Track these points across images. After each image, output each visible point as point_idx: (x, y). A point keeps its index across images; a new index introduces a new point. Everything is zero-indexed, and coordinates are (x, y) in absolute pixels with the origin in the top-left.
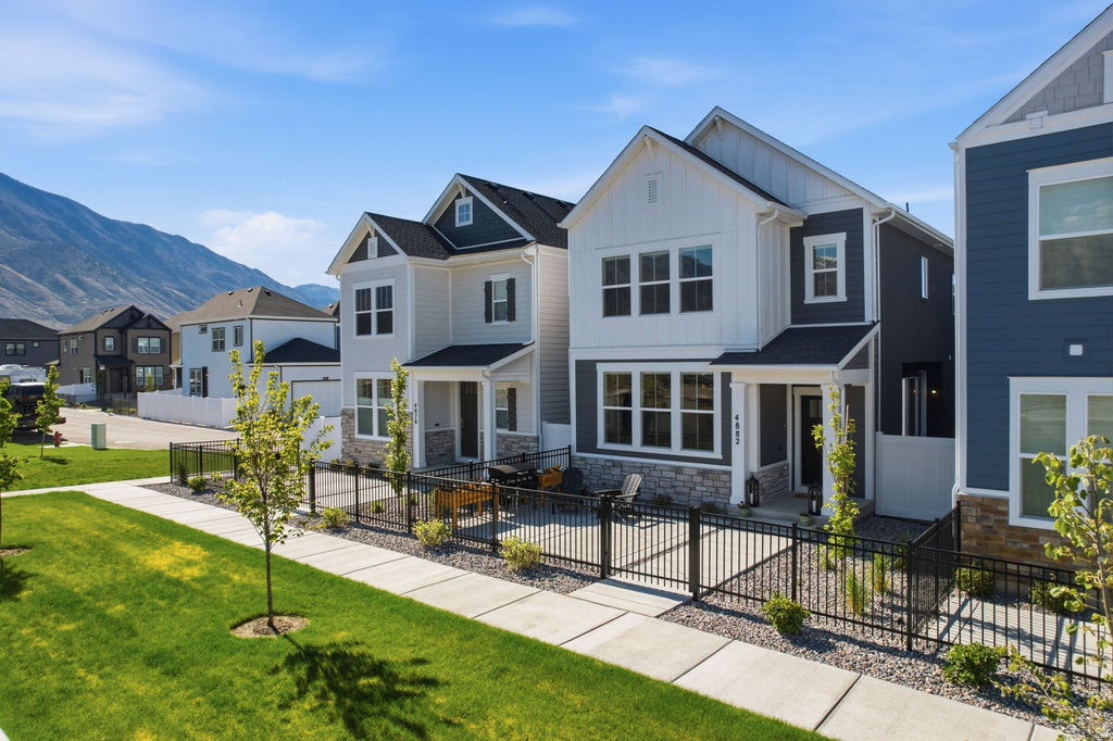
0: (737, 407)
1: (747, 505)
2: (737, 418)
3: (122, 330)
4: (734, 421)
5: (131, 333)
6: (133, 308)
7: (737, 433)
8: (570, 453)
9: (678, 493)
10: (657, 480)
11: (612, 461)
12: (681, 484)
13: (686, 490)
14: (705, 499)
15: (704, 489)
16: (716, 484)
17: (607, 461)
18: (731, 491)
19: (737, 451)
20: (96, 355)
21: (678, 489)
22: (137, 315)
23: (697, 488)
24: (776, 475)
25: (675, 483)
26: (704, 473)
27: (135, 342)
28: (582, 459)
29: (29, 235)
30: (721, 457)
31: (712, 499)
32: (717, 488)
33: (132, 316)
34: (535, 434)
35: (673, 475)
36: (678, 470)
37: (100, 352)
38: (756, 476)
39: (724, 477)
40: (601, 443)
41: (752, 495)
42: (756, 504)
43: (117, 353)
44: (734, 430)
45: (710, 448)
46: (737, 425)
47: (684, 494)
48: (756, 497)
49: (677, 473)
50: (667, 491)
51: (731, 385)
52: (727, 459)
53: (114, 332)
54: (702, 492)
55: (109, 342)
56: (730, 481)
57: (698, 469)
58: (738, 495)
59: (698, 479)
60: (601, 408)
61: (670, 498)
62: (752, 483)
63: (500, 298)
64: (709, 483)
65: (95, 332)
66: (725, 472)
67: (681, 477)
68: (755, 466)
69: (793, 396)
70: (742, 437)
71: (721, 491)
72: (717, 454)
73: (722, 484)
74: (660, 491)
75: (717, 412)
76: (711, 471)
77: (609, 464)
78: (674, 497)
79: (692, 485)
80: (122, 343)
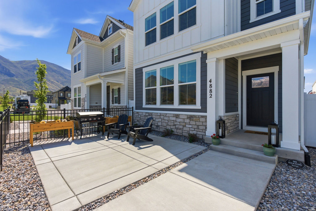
0: (211, 74)
1: (218, 137)
2: (210, 81)
3: (65, 92)
4: (208, 84)
5: (66, 92)
6: (67, 87)
7: (211, 90)
8: (133, 110)
9: (177, 129)
10: (167, 121)
11: (148, 113)
12: (179, 123)
13: (181, 127)
14: (191, 132)
15: (191, 126)
16: (198, 123)
17: (146, 113)
18: (206, 128)
19: (211, 103)
20: (58, 97)
21: (177, 126)
22: (68, 88)
23: (187, 126)
24: (233, 119)
25: (176, 123)
26: (190, 117)
27: (67, 94)
28: (138, 113)
29: (65, 78)
30: (200, 108)
31: (195, 132)
32: (198, 126)
33: (67, 88)
34: (125, 105)
35: (174, 119)
36: (177, 116)
37: (59, 96)
38: (223, 118)
39: (202, 120)
40: (144, 106)
41: (220, 130)
42: (223, 136)
43: (63, 97)
44: (208, 89)
45: (194, 103)
46: (211, 85)
47: (180, 129)
48: (224, 132)
49: (177, 118)
50: (172, 127)
51: (207, 61)
52: (204, 108)
53: (63, 92)
54: (190, 128)
55: (62, 94)
56: (206, 122)
57: (187, 115)
58: (211, 130)
59: (187, 121)
60: (144, 89)
61: (172, 131)
62: (220, 123)
63: (116, 54)
64: (193, 123)
65: (58, 92)
66: (202, 117)
67: (178, 120)
68: (222, 112)
69: (242, 77)
70: (214, 93)
71: (201, 127)
72: (198, 106)
73: (201, 124)
74: (168, 127)
75: (198, 83)
76: (195, 116)
77: (147, 114)
78: (175, 130)
79: (184, 124)
80: (64, 94)
